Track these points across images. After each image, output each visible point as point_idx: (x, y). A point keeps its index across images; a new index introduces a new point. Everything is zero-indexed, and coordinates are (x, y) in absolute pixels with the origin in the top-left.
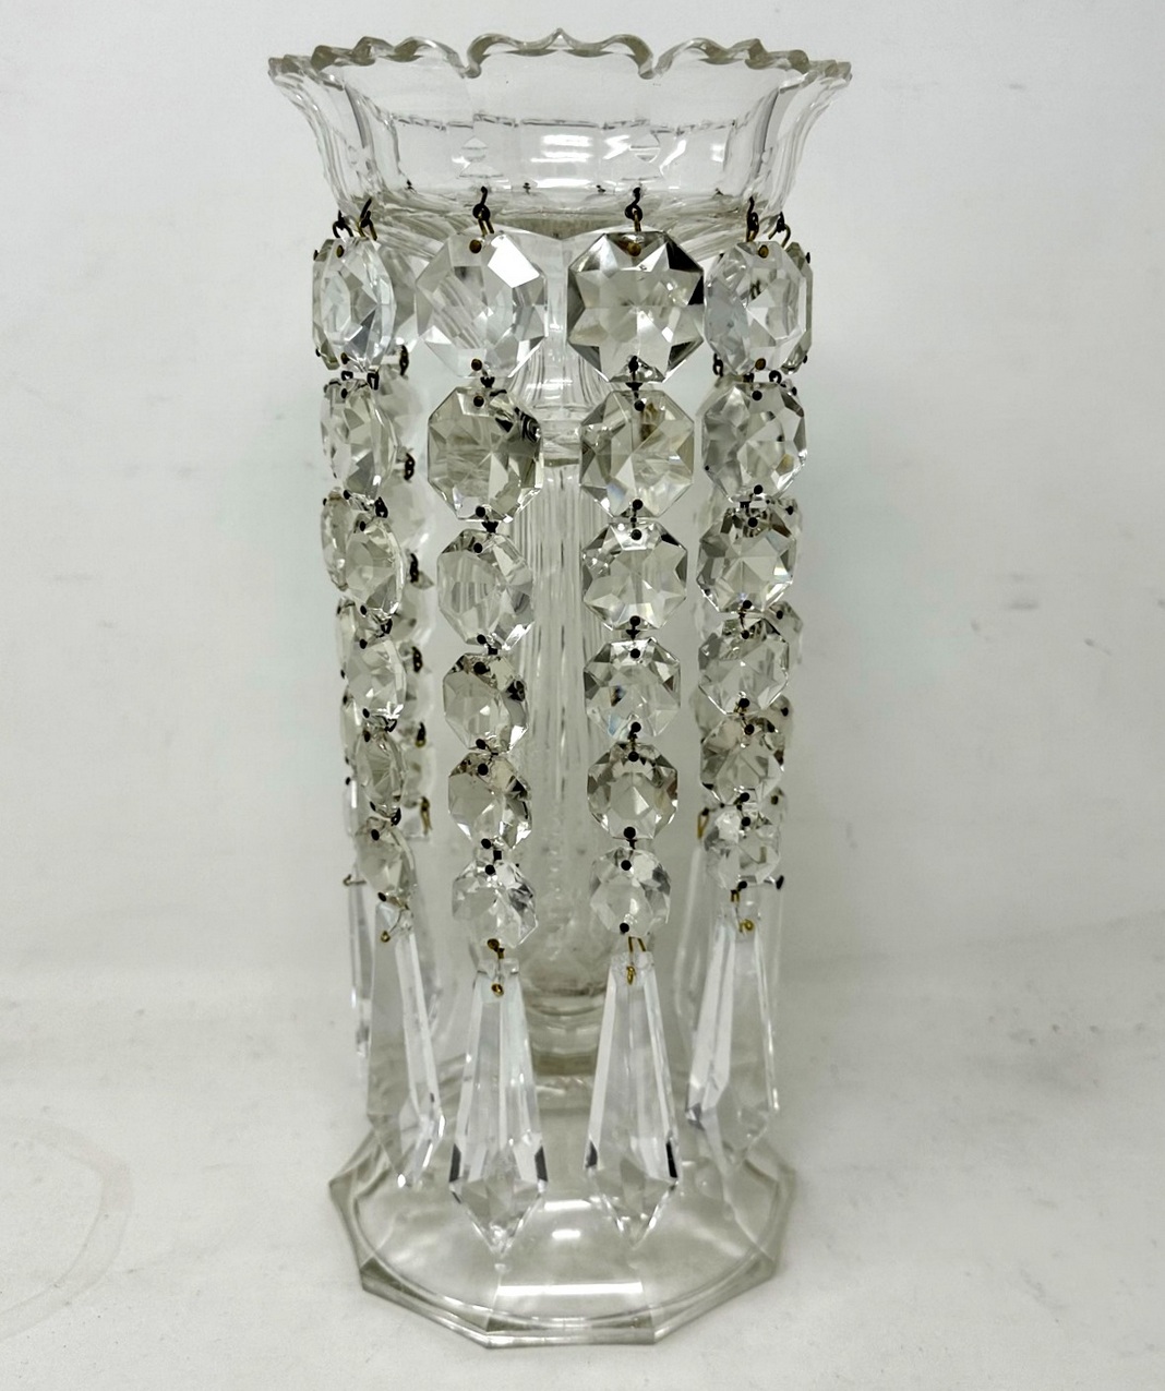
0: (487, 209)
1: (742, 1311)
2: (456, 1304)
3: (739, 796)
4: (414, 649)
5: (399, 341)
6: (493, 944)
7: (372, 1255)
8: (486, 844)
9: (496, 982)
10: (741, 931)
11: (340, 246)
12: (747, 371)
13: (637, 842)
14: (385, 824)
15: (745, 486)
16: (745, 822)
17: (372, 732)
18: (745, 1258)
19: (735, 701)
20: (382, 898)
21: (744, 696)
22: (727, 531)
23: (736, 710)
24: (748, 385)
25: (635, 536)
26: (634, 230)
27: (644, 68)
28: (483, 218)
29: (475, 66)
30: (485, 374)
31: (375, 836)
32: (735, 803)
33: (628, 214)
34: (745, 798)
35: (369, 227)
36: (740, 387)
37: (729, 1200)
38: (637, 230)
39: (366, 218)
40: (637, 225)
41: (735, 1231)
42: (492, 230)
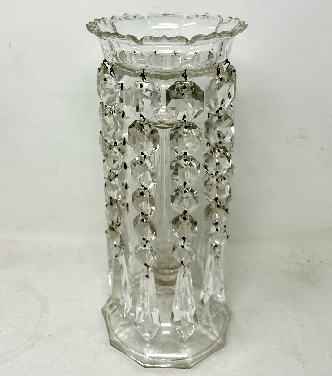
0: (144, 74)
2: (135, 352)
3: (215, 222)
6: (146, 265)
8: (144, 239)
9: (146, 274)
10: (215, 258)
11: (105, 78)
12: (217, 109)
13: (186, 240)
14: (116, 226)
15: (216, 140)
16: (217, 230)
17: (113, 202)
18: (216, 341)
19: (214, 198)
20: (115, 245)
21: (217, 196)
22: (212, 153)
23: (214, 200)
24: (217, 114)
25: (185, 160)
26: (184, 81)
27: (187, 43)
28: (143, 77)
29: (142, 43)
30: (143, 117)
31: (114, 230)
32: (214, 224)
33: (183, 76)
34: (217, 223)
35: (113, 72)
36: (215, 115)
37: (211, 325)
38: (185, 81)
39: (112, 70)
40: (186, 79)
41: (213, 333)
42: (146, 80)
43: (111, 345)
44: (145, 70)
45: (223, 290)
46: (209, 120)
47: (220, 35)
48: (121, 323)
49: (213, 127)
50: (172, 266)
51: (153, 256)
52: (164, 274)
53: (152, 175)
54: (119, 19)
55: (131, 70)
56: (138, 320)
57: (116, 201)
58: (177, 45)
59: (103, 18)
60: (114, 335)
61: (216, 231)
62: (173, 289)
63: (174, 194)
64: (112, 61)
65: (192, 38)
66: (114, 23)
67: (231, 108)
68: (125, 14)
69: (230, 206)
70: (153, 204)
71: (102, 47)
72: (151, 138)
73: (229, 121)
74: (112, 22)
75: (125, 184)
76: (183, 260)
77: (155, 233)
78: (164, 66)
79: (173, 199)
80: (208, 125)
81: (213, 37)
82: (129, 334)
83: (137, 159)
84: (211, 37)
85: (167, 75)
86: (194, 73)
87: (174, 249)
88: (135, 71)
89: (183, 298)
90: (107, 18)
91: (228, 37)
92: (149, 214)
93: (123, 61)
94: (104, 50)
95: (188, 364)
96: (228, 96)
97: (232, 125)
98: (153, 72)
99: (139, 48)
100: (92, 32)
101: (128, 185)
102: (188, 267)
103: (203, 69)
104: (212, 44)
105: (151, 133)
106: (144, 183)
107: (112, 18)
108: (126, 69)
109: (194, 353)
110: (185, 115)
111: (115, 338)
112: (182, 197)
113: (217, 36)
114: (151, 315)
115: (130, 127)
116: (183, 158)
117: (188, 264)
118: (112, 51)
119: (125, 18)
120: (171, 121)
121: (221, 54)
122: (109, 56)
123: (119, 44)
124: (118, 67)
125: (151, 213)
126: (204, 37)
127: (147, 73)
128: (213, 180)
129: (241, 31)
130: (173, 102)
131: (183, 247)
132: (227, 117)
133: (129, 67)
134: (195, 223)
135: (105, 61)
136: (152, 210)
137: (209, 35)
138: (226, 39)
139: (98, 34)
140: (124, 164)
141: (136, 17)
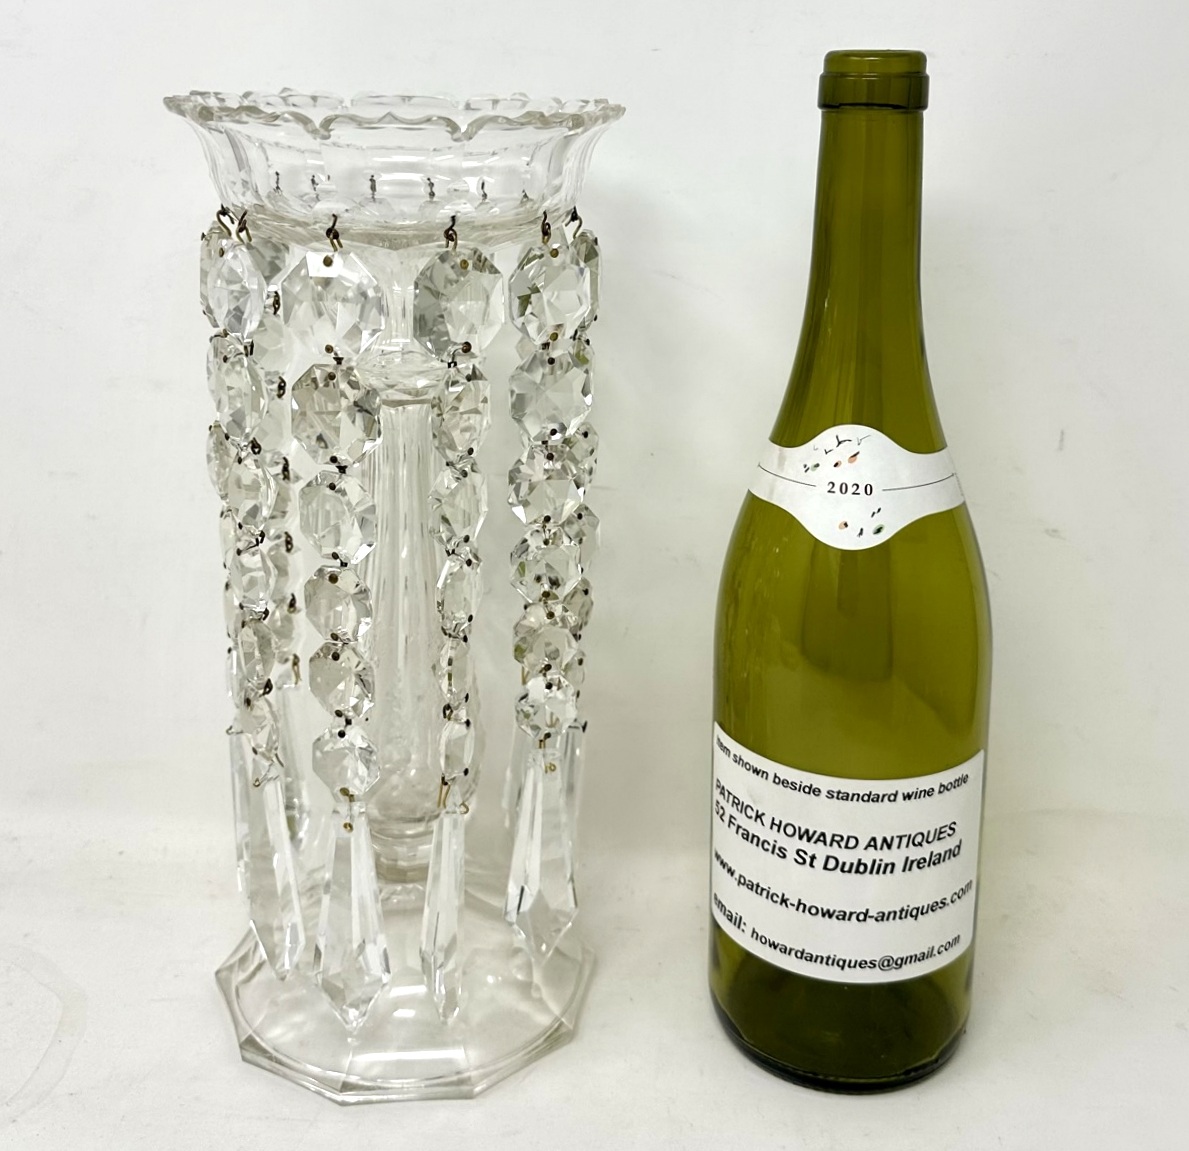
0: (336, 231)
2: (316, 1070)
3: (544, 665)
4: (286, 533)
5: (272, 289)
6: (345, 792)
7: (250, 1032)
8: (339, 714)
9: (348, 821)
10: (546, 772)
11: (221, 249)
12: (544, 339)
14: (256, 695)
15: (543, 427)
16: (549, 686)
19: (538, 593)
21: (546, 589)
23: (540, 599)
24: (545, 352)
27: (455, 137)
28: (334, 238)
29: (326, 133)
30: (335, 354)
32: (541, 672)
34: (548, 668)
35: (244, 232)
37: (538, 980)
39: (243, 226)
42: (341, 246)
44: (338, 220)
46: (523, 369)
47: (547, 121)
51: (367, 765)
53: (363, 520)
57: (258, 615)
59: (216, 94)
65: (470, 124)
68: (285, 88)
70: (364, 610)
71: (213, 164)
73: (577, 375)
74: (245, 104)
77: (370, 695)
78: (397, 217)
80: (520, 383)
81: (529, 124)
82: (298, 1026)
83: (318, 480)
84: (522, 125)
88: (310, 225)
91: (570, 129)
92: (352, 638)
93: (277, 205)
94: (219, 174)
97: (587, 391)
99: (322, 162)
100: (182, 113)
106: (339, 548)
107: (246, 94)
108: (287, 223)
115: (297, 386)
119: (284, 98)
123: (264, 150)
124: (260, 219)
127: (345, 229)
135: (224, 212)
137: (517, 118)
138: (566, 137)
139: (200, 114)
140: (283, 539)
141: (319, 100)
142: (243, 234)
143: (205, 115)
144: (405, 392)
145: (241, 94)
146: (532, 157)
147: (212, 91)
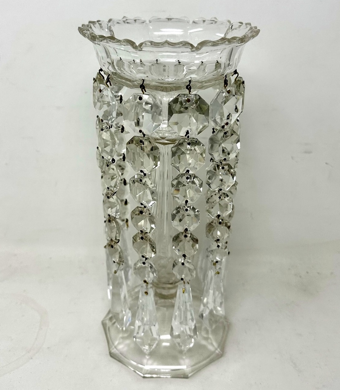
0: (143, 86)
1: (212, 368)
2: (135, 363)
3: (217, 239)
5: (120, 94)
6: (145, 282)
8: (143, 256)
9: (146, 291)
10: (216, 274)
11: (100, 89)
12: (223, 124)
13: (186, 257)
14: (115, 243)
15: (221, 157)
16: (218, 246)
17: (111, 220)
18: (214, 352)
19: (216, 215)
20: (114, 262)
21: (219, 214)
22: (215, 169)
23: (216, 217)
24: (223, 129)
25: (187, 178)
26: (188, 93)
27: (192, 50)
28: (143, 89)
29: (141, 49)
30: (143, 133)
31: (112, 247)
32: (215, 241)
33: (187, 88)
34: (218, 240)
36: (220, 131)
37: (210, 336)
38: (190, 93)
39: (108, 80)
40: (190, 91)
41: (212, 344)
42: (146, 91)
43: (111, 356)
44: (145, 81)
45: (223, 303)
46: (214, 136)
47: (230, 41)
48: (121, 335)
49: (218, 143)
50: (172, 281)
51: (153, 273)
52: (164, 288)
53: (152, 193)
54: (118, 23)
55: (130, 81)
56: (138, 333)
57: (115, 219)
58: (182, 52)
59: (98, 21)
60: (113, 347)
61: (217, 248)
62: (173, 302)
63: (174, 212)
64: (108, 70)
65: (198, 44)
66: (112, 26)
67: (238, 123)
68: (124, 17)
69: (232, 223)
70: (152, 222)
71: (97, 54)
72: (151, 155)
73: (235, 137)
74: (109, 25)
75: (125, 200)
76: (183, 277)
77: (154, 250)
78: (167, 77)
79: (174, 217)
80: (212, 141)
81: (222, 43)
82: (128, 345)
83: (136, 177)
84: (219, 44)
85: (169, 87)
86: (199, 85)
87: (174, 266)
88: (133, 81)
89: (182, 312)
90: (104, 21)
91: (239, 44)
92: (148, 232)
93: (121, 70)
94: (99, 57)
95: (187, 374)
96: (235, 110)
97: (238, 141)
98: (154, 83)
99: (138, 56)
100: (84, 35)
101: (128, 201)
102: (188, 283)
103: (209, 81)
104: (220, 52)
105: (152, 149)
106: (143, 201)
107: (110, 21)
108: (124, 80)
109: (193, 363)
110: (188, 131)
111: (115, 349)
112: (183, 215)
113: (226, 42)
114: (151, 329)
115: (129, 143)
116: (185, 176)
117: (188, 281)
118: (108, 58)
119: (124, 21)
120: (173, 137)
121: (229, 64)
122: (104, 64)
123: (116, 51)
124: (115, 77)
125: (151, 231)
126: (212, 42)
127: (147, 84)
128: (216, 198)
129: (253, 37)
130: (175, 116)
131: (183, 264)
132: (233, 133)
133: (127, 77)
134: (196, 241)
135: (101, 70)
136: (152, 228)
137: (218, 41)
138: (237, 46)
139: (91, 38)
140: (123, 180)
141: (137, 21)
142: (108, 83)
143: (93, 38)
144: (168, 140)
145: (108, 21)
146: (222, 52)
147: (96, 21)
